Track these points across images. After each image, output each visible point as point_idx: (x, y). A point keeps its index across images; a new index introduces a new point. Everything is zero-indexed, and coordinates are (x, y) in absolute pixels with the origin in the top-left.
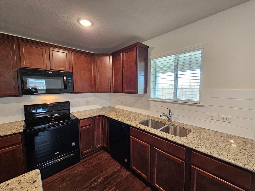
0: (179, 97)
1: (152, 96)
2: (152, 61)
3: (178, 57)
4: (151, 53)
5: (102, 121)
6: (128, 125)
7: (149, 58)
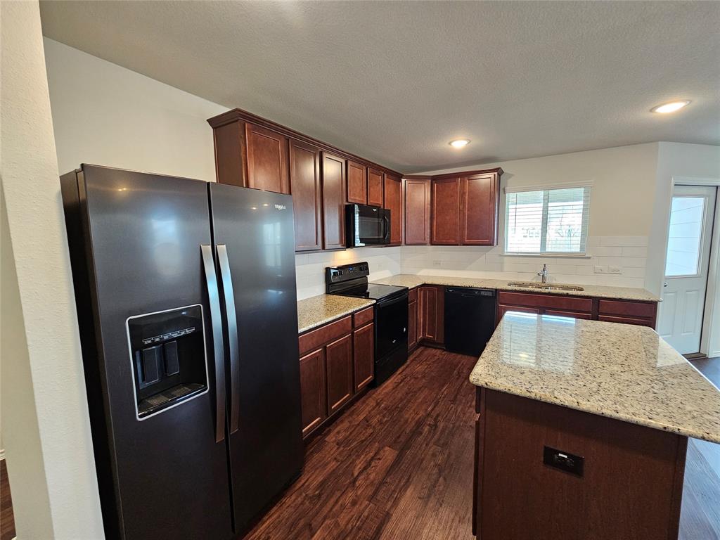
2: (508, 195)
3: (549, 195)
4: (508, 184)
5: (425, 294)
6: (496, 290)
7: (504, 189)
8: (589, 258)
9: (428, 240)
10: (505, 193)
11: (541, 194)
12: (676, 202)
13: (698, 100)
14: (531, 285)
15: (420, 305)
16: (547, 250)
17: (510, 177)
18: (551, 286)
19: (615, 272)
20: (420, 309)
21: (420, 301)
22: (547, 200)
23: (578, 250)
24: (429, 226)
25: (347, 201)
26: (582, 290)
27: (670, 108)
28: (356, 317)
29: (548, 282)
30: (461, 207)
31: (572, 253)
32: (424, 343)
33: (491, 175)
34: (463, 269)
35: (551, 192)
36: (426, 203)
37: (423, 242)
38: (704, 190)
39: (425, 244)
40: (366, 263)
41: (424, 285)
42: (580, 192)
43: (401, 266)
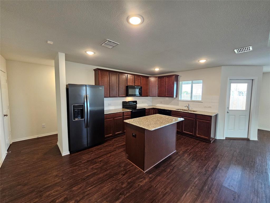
0: (193, 99)
1: (180, 99)
2: (180, 82)
3: (193, 82)
4: (180, 79)
5: (154, 111)
8: (202, 102)
9: (157, 95)
11: (191, 82)
12: (232, 85)
19: (210, 107)
22: (192, 83)
23: (201, 100)
24: (157, 91)
25: (127, 85)
28: (124, 114)
30: (165, 86)
31: (199, 101)
34: (168, 104)
35: (193, 81)
36: (156, 84)
37: (155, 96)
38: (249, 81)
39: (156, 96)
40: (136, 101)
41: (154, 108)
42: (201, 81)
43: (152, 103)
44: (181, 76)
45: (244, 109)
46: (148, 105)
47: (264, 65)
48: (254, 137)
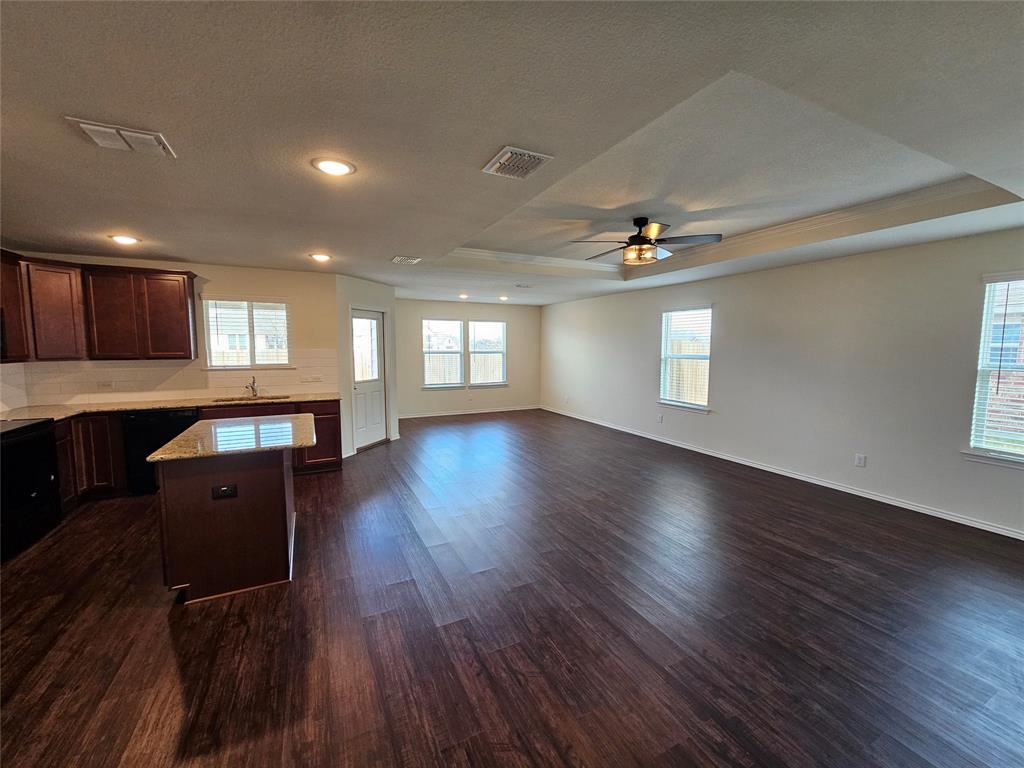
4: (203, 290)
5: (86, 432)
6: (198, 408)
7: (199, 295)
8: (295, 369)
9: (84, 352)
10: (200, 299)
11: (245, 306)
13: (336, 258)
14: (241, 399)
15: (78, 442)
16: (257, 362)
17: (205, 283)
18: (262, 398)
20: (78, 448)
21: (78, 438)
23: (287, 362)
24: (83, 334)
26: (288, 397)
27: (321, 258)
29: (258, 395)
30: (139, 312)
31: (281, 364)
32: (92, 495)
33: (179, 278)
35: (254, 304)
36: (75, 300)
37: (73, 355)
38: (376, 315)
39: (78, 358)
41: (83, 414)
43: (28, 394)
44: (206, 281)
45: (376, 377)
46: (8, 409)
47: (398, 286)
48: (395, 436)
